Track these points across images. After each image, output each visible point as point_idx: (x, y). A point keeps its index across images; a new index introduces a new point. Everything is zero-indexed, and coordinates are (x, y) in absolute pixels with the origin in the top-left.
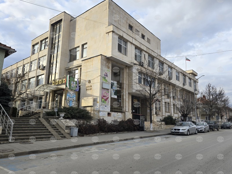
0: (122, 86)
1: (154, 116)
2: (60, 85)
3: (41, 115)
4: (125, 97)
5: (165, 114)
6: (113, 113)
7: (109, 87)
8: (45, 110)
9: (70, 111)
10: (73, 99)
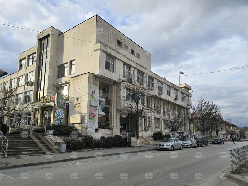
0: (111, 102)
1: (143, 132)
2: (49, 102)
3: (31, 132)
4: (113, 114)
5: (155, 130)
6: (100, 130)
7: (96, 104)
8: (35, 127)
9: (59, 128)
10: (62, 116)
